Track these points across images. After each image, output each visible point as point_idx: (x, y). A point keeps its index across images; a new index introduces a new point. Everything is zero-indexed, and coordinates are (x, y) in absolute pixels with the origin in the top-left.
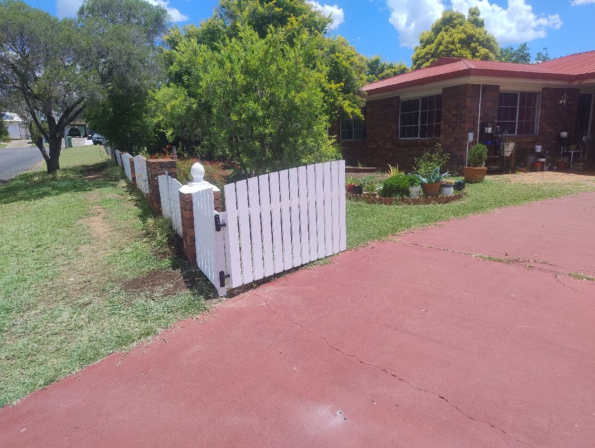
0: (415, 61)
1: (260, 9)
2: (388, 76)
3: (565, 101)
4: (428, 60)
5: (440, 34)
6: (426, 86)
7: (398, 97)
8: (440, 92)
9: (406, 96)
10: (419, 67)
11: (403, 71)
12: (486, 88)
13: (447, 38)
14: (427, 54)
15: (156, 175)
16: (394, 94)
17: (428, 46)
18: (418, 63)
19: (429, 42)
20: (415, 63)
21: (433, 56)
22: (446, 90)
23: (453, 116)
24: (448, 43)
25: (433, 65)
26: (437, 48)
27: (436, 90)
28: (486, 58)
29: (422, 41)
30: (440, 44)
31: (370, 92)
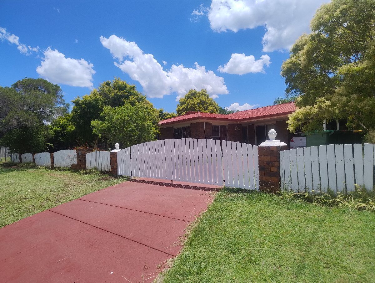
0: (178, 112)
1: (119, 93)
2: (168, 118)
3: (237, 129)
4: (184, 111)
5: (188, 100)
6: (184, 123)
7: (173, 127)
8: (189, 125)
9: (176, 127)
10: (180, 115)
11: (174, 117)
12: (206, 124)
13: (191, 102)
14: (183, 109)
15: (85, 154)
16: (171, 126)
17: (184, 106)
18: (179, 112)
19: (184, 103)
20: (178, 113)
21: (186, 110)
22: (192, 124)
23: (196, 134)
24: (192, 104)
25: (187, 114)
26: (188, 107)
27: (188, 124)
28: (212, 111)
29: (180, 103)
30: (188, 104)
31: (162, 124)
